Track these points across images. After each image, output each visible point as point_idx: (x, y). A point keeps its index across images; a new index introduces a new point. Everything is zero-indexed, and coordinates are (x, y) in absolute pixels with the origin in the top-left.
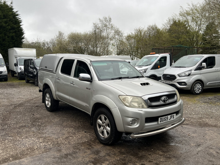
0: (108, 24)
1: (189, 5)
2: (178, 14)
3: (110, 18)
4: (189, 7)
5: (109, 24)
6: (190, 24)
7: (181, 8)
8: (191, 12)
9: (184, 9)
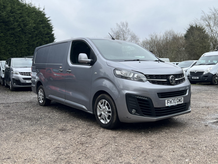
0: (124, 29)
1: (211, 10)
2: (199, 19)
3: (127, 23)
4: (211, 11)
5: (126, 29)
6: (212, 28)
7: (203, 12)
8: (213, 16)
9: (206, 14)
